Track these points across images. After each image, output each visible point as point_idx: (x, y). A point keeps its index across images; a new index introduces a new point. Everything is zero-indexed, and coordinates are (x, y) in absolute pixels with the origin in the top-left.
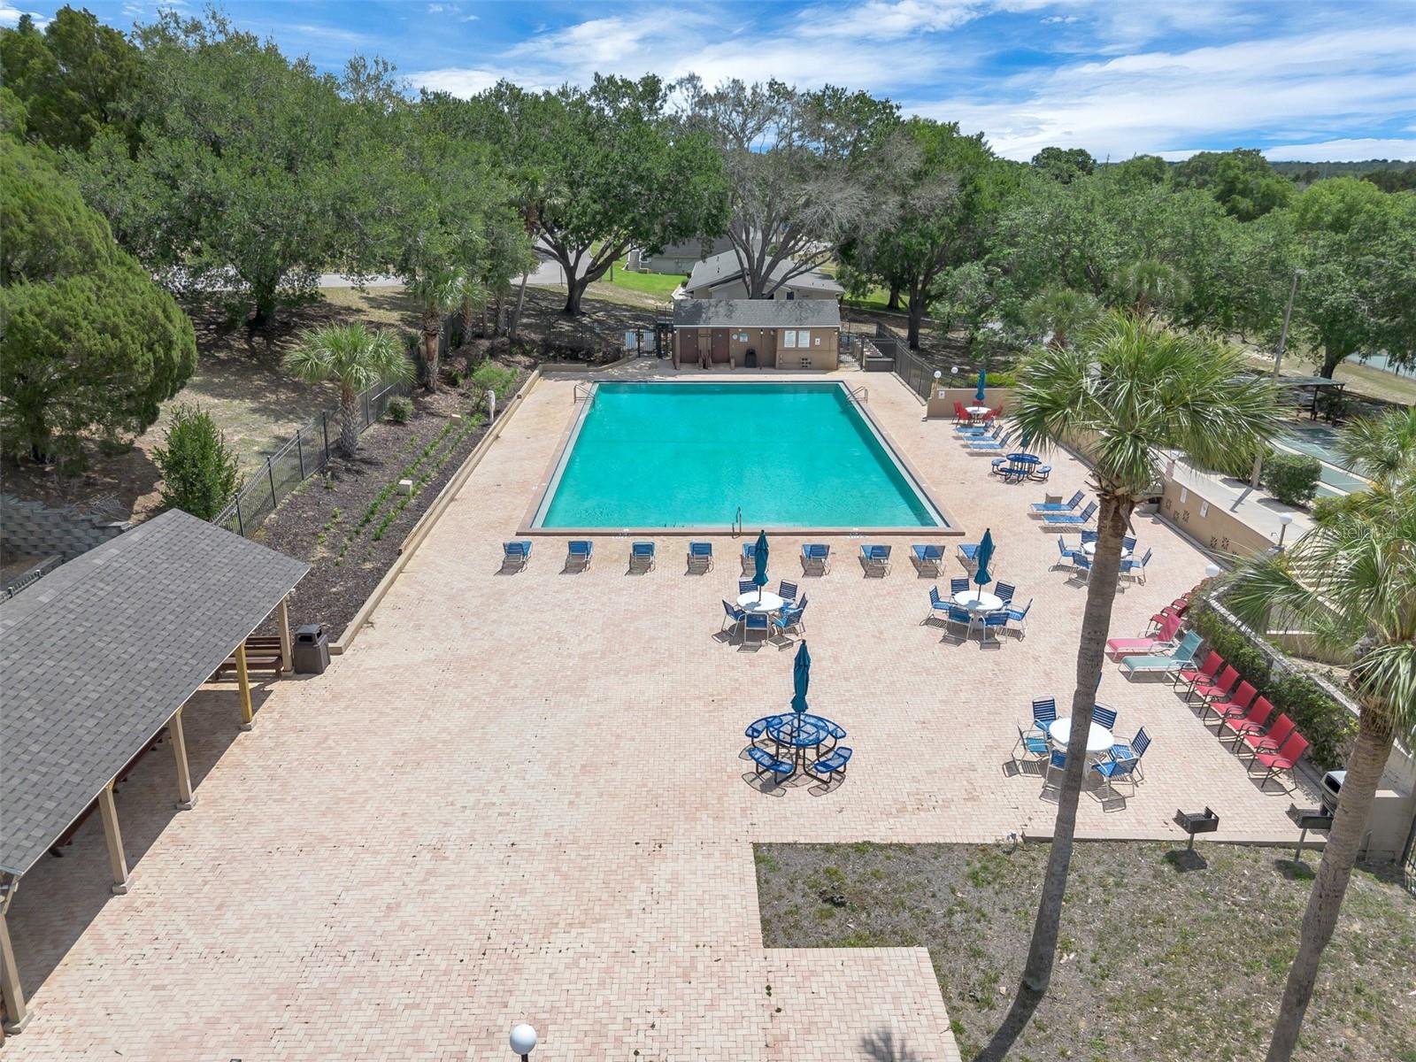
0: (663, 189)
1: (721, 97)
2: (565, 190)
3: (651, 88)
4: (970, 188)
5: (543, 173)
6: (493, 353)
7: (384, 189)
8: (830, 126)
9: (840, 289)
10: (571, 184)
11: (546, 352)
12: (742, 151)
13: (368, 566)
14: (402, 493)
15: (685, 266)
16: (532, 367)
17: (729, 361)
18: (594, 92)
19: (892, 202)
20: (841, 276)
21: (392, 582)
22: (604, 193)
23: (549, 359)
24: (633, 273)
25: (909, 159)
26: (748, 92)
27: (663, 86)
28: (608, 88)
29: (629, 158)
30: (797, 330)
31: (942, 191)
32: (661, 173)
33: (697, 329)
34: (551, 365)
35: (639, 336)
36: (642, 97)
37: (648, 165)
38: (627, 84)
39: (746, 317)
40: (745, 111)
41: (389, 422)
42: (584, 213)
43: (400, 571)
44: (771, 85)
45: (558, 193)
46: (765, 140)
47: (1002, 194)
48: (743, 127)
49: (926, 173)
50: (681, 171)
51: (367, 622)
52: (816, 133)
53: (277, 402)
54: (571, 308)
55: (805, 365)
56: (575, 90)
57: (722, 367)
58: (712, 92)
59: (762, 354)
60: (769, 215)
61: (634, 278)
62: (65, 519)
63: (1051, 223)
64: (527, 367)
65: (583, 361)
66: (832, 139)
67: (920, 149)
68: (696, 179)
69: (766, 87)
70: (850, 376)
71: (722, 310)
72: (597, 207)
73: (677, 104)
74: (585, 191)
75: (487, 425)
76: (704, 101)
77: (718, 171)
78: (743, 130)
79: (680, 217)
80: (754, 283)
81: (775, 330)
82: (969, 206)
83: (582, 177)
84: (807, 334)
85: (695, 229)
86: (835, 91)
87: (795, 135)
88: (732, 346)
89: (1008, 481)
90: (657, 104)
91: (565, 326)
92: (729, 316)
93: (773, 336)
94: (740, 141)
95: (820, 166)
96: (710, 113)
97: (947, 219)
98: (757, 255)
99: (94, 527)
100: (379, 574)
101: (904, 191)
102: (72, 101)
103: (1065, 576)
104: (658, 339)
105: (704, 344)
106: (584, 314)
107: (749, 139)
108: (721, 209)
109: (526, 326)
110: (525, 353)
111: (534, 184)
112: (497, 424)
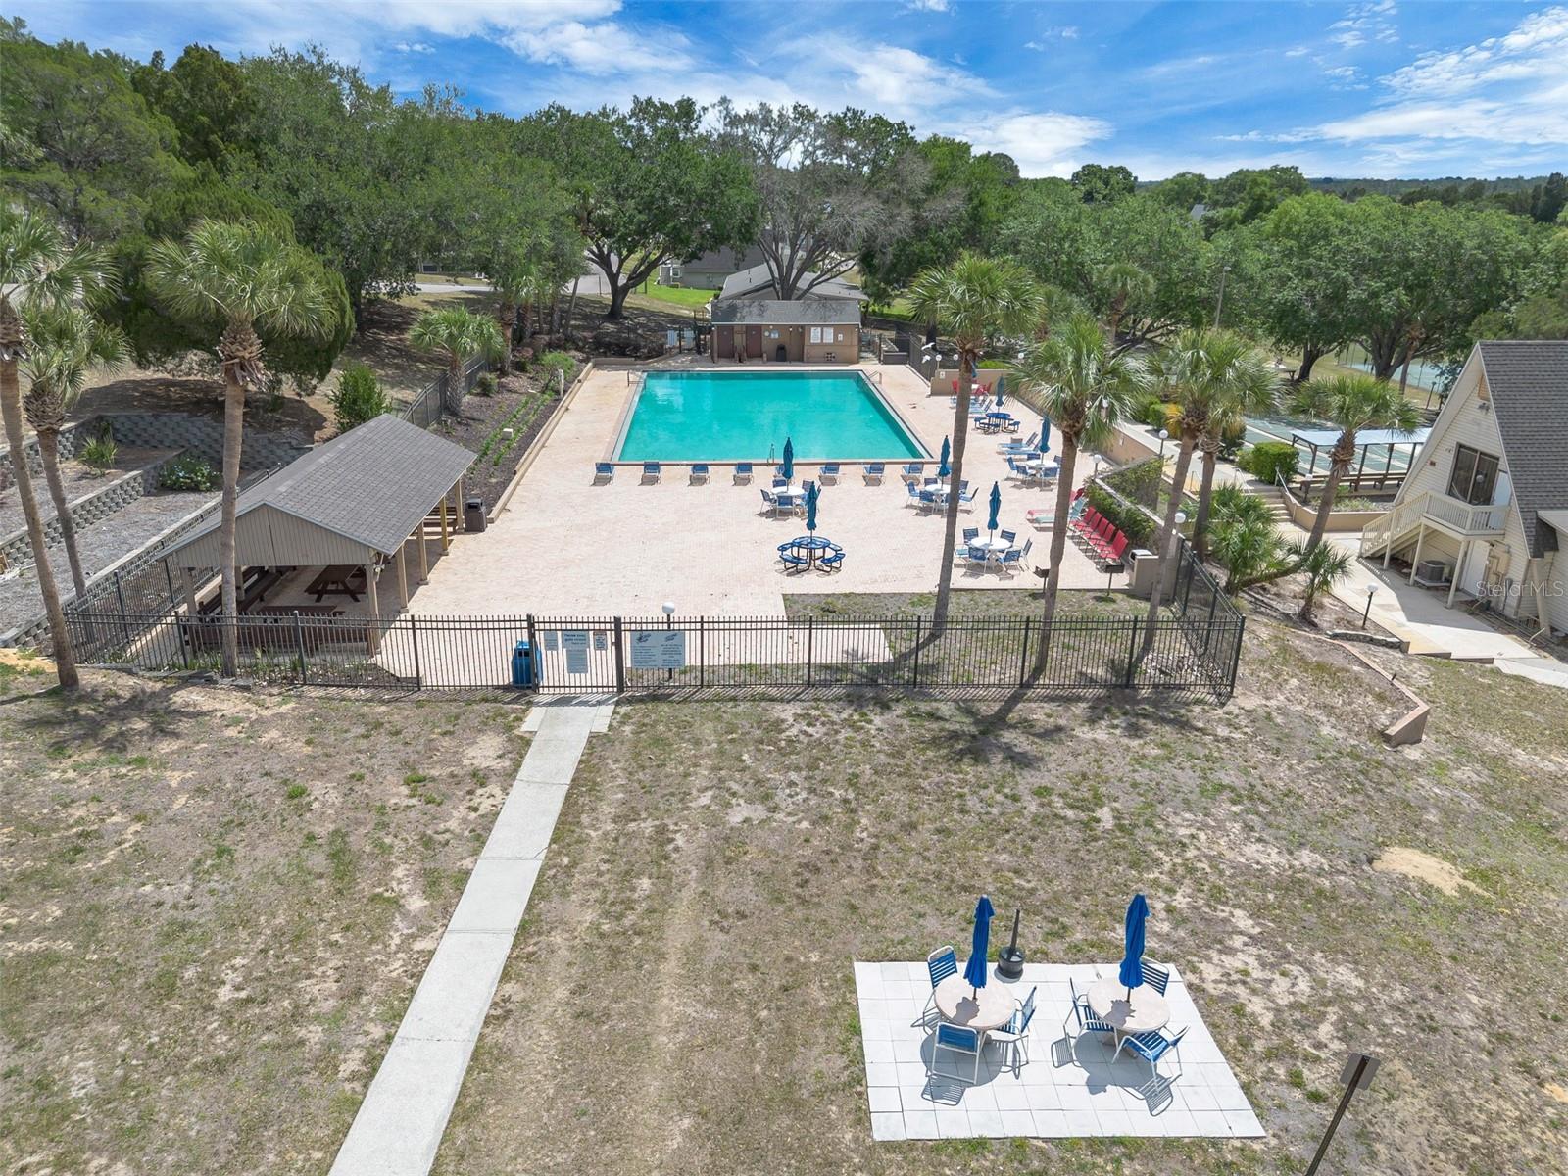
0: (700, 201)
1: (750, 118)
2: (613, 202)
3: (686, 109)
4: (976, 202)
5: (594, 185)
6: (551, 346)
7: (473, 198)
8: (852, 144)
9: (866, 297)
10: (619, 197)
11: (597, 349)
12: (770, 167)
13: (494, 481)
14: (506, 438)
15: (716, 282)
16: (586, 360)
17: (761, 356)
18: (633, 114)
19: (906, 213)
20: (865, 287)
21: (514, 490)
22: (647, 205)
23: (599, 354)
24: (665, 287)
25: (920, 174)
26: (775, 115)
27: (697, 108)
28: (645, 109)
29: (670, 173)
30: (822, 326)
31: (951, 204)
32: (699, 186)
33: (732, 327)
34: (602, 359)
35: (681, 337)
36: (678, 118)
37: (688, 179)
38: (665, 106)
39: (777, 315)
40: (772, 131)
41: (478, 395)
42: (631, 222)
43: (518, 484)
44: (795, 108)
45: (607, 205)
46: (792, 158)
47: (1006, 207)
48: (772, 144)
49: (937, 188)
50: (716, 184)
51: (504, 509)
52: (838, 151)
53: (387, 376)
54: (615, 312)
55: (829, 359)
56: (614, 111)
57: (755, 361)
58: (742, 113)
59: (792, 349)
60: (796, 226)
61: (665, 292)
62: (271, 441)
63: (1042, 230)
64: (581, 361)
65: (630, 356)
66: (852, 156)
67: (930, 166)
68: (731, 192)
69: (791, 110)
70: (870, 367)
71: (755, 309)
72: (643, 217)
73: (711, 123)
74: (631, 203)
75: (559, 400)
76: (734, 121)
77: (749, 184)
78: (771, 149)
79: (716, 225)
80: (783, 288)
81: (802, 327)
82: (976, 217)
83: (627, 190)
84: (832, 330)
85: (729, 238)
86: (855, 113)
87: (819, 152)
88: (764, 342)
89: (986, 432)
90: (693, 125)
91: (610, 328)
92: (761, 314)
93: (801, 332)
94: (768, 158)
95: (840, 182)
96: (740, 133)
97: (955, 230)
98: (785, 263)
99: (292, 448)
100: (504, 485)
101: (916, 204)
102: (203, 124)
103: (1012, 483)
104: (697, 339)
105: (739, 340)
106: (626, 318)
107: (777, 157)
108: (752, 219)
109: (576, 327)
110: (578, 349)
111: (585, 197)
112: (566, 400)
